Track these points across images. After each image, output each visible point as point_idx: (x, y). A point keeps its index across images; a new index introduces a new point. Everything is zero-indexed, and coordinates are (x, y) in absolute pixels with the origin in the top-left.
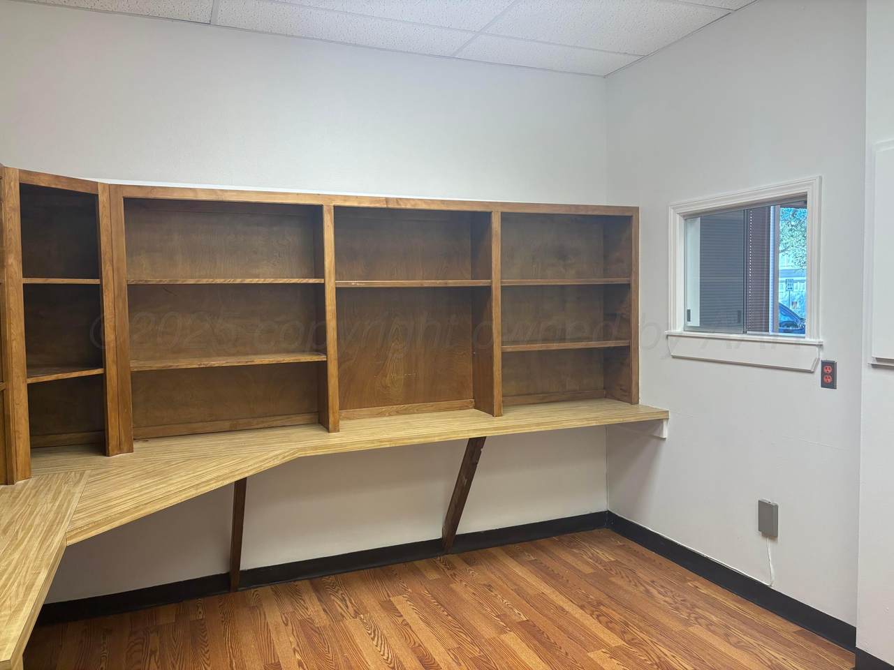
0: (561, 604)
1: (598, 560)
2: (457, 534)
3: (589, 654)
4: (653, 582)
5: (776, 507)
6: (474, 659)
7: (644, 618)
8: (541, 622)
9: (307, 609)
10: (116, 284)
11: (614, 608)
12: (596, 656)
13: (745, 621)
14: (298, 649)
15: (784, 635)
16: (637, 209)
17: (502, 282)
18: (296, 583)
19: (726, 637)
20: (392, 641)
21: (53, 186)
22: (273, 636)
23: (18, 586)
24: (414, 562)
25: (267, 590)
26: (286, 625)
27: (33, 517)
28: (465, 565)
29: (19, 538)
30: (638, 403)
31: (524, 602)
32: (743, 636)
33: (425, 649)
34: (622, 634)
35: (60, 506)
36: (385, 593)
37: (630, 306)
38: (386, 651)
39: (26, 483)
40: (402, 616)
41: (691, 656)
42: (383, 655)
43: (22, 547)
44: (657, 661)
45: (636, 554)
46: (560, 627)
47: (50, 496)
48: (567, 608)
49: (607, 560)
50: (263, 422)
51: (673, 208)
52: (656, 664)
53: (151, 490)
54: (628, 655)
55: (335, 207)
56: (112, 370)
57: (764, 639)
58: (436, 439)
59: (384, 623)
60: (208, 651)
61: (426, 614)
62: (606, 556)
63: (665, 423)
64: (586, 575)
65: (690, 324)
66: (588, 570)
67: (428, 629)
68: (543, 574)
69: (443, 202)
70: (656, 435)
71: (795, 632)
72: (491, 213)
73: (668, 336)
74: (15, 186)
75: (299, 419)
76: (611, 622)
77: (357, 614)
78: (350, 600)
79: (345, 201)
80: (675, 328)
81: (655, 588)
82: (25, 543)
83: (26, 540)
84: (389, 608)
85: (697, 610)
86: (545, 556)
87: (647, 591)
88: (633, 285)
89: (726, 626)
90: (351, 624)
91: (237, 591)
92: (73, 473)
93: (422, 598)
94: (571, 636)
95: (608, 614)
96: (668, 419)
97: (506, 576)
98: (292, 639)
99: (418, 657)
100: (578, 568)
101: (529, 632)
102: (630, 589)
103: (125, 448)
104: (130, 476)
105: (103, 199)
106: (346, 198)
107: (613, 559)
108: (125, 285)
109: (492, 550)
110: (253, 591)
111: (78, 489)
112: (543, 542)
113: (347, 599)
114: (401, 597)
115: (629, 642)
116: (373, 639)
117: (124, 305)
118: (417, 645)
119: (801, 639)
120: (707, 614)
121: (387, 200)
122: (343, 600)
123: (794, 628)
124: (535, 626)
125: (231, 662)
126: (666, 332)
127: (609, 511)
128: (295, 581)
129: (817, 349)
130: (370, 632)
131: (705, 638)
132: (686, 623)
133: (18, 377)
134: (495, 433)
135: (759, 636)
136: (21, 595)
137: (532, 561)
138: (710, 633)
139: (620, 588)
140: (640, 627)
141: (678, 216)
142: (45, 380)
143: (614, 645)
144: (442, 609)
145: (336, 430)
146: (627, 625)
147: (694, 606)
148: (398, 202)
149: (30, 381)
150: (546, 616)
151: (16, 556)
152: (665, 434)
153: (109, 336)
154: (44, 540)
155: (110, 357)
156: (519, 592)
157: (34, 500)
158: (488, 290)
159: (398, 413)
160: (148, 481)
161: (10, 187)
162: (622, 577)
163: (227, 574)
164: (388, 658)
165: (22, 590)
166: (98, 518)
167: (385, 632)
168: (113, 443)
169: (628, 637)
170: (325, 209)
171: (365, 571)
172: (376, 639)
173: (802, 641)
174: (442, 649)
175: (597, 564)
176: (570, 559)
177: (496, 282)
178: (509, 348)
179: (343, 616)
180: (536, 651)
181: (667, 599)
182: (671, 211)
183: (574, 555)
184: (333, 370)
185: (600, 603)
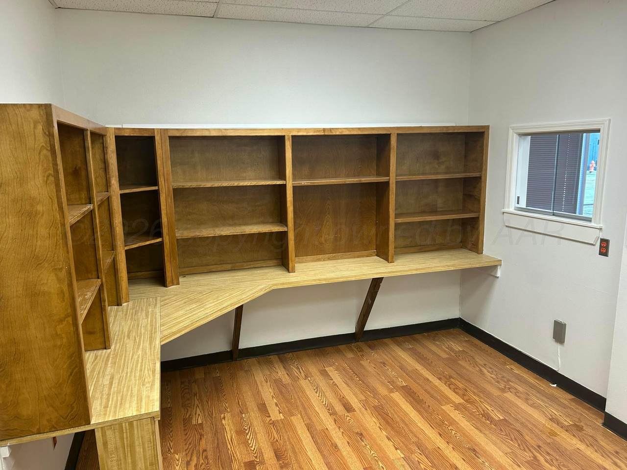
0: (427, 376)
1: (451, 349)
2: (364, 330)
3: (442, 407)
4: (485, 365)
5: (565, 325)
6: (375, 407)
7: (477, 387)
8: (415, 387)
9: (277, 373)
10: (166, 189)
11: (460, 380)
12: (447, 408)
13: (539, 391)
14: (274, 396)
15: (562, 400)
16: (488, 127)
17: (396, 179)
18: (270, 357)
19: (526, 400)
20: (327, 394)
21: (132, 135)
22: (260, 388)
23: (148, 370)
24: (339, 346)
25: (253, 360)
26: (267, 382)
27: (140, 327)
28: (370, 350)
29: (137, 341)
30: (482, 253)
31: (405, 374)
32: (537, 400)
33: (347, 400)
34: (463, 396)
35: (152, 321)
36: (322, 365)
37: (481, 190)
38: (324, 400)
39: (128, 305)
40: (332, 379)
41: (503, 410)
42: (323, 402)
43: (141, 347)
44: (483, 412)
45: (475, 346)
46: (426, 390)
47: (144, 314)
48: (430, 379)
49: (457, 350)
50: (250, 265)
51: (512, 129)
52: (482, 414)
53: (197, 312)
54: (465, 408)
55: (293, 136)
56: (166, 239)
57: (550, 403)
58: (353, 279)
59: (322, 383)
60: (225, 395)
61: (346, 379)
62: (457, 347)
63: (499, 267)
64: (443, 359)
65: (518, 206)
66: (444, 356)
67: (348, 388)
68: (416, 357)
69: (359, 129)
70: (493, 274)
71: (570, 400)
72: (390, 134)
73: (504, 213)
74: (113, 138)
75: (271, 263)
76: (457, 389)
77: (306, 377)
78: (302, 368)
79: (298, 132)
80: (509, 208)
81: (486, 369)
82: (142, 344)
83: (142, 342)
84: (324, 373)
85: (510, 383)
86: (418, 345)
87: (481, 370)
88: (483, 178)
89: (527, 394)
90: (303, 383)
91: (237, 360)
92: (151, 299)
93: (344, 369)
94: (432, 396)
95: (455, 384)
96: (501, 265)
97: (394, 357)
98: (270, 390)
99: (342, 404)
100: (439, 354)
101: (407, 393)
102: (471, 369)
103: (175, 283)
104: (183, 302)
105: (157, 138)
106: (299, 130)
107: (461, 349)
108: (171, 189)
109: (386, 340)
110: (246, 360)
111: (157, 310)
112: (418, 336)
113: (300, 367)
114: (331, 368)
115: (466, 401)
116: (316, 392)
117: (171, 200)
118: (342, 397)
119: (574, 404)
120: (516, 386)
121: (324, 130)
122: (298, 368)
123: (570, 396)
124: (411, 389)
125: (238, 402)
126: (504, 210)
127: (460, 318)
128: (269, 356)
129: (598, 231)
130: (314, 388)
131: (513, 400)
132: (503, 390)
133: (120, 247)
134: (390, 275)
135: (546, 401)
136: (151, 376)
137: (410, 348)
138: (516, 397)
139: (464, 368)
140: (474, 393)
141: (515, 134)
142: (134, 247)
143: (457, 403)
144: (356, 376)
145: (293, 271)
146: (466, 390)
147: (509, 380)
148: (331, 131)
149: (126, 248)
150: (418, 383)
151: (140, 352)
152: (499, 274)
153: (164, 219)
154: (151, 344)
155: (165, 231)
156: (402, 368)
157: (136, 317)
158: (387, 184)
159: (329, 259)
160: (194, 306)
161: (110, 139)
162: (466, 361)
163: (231, 351)
164: (326, 404)
165: (151, 373)
166: (174, 330)
167: (323, 388)
168: (168, 280)
169: (466, 398)
170: (286, 138)
171: (310, 351)
172: (318, 393)
173: (573, 405)
174: (356, 400)
175: (451, 352)
176: (434, 348)
177: (393, 179)
178: (400, 220)
179: (299, 378)
180: (411, 404)
181: (493, 376)
182: (511, 131)
183: (437, 346)
184: (291, 236)
185: (451, 377)
